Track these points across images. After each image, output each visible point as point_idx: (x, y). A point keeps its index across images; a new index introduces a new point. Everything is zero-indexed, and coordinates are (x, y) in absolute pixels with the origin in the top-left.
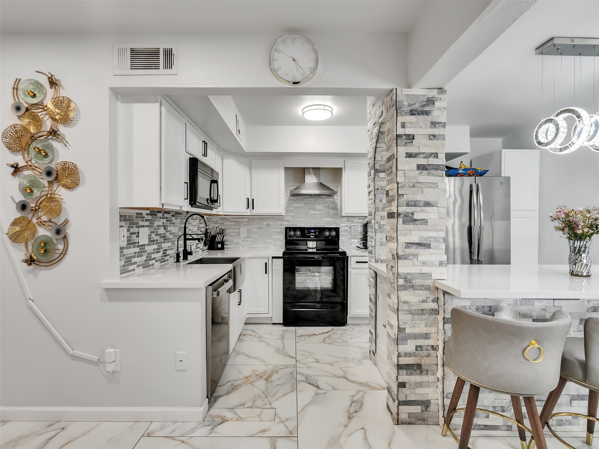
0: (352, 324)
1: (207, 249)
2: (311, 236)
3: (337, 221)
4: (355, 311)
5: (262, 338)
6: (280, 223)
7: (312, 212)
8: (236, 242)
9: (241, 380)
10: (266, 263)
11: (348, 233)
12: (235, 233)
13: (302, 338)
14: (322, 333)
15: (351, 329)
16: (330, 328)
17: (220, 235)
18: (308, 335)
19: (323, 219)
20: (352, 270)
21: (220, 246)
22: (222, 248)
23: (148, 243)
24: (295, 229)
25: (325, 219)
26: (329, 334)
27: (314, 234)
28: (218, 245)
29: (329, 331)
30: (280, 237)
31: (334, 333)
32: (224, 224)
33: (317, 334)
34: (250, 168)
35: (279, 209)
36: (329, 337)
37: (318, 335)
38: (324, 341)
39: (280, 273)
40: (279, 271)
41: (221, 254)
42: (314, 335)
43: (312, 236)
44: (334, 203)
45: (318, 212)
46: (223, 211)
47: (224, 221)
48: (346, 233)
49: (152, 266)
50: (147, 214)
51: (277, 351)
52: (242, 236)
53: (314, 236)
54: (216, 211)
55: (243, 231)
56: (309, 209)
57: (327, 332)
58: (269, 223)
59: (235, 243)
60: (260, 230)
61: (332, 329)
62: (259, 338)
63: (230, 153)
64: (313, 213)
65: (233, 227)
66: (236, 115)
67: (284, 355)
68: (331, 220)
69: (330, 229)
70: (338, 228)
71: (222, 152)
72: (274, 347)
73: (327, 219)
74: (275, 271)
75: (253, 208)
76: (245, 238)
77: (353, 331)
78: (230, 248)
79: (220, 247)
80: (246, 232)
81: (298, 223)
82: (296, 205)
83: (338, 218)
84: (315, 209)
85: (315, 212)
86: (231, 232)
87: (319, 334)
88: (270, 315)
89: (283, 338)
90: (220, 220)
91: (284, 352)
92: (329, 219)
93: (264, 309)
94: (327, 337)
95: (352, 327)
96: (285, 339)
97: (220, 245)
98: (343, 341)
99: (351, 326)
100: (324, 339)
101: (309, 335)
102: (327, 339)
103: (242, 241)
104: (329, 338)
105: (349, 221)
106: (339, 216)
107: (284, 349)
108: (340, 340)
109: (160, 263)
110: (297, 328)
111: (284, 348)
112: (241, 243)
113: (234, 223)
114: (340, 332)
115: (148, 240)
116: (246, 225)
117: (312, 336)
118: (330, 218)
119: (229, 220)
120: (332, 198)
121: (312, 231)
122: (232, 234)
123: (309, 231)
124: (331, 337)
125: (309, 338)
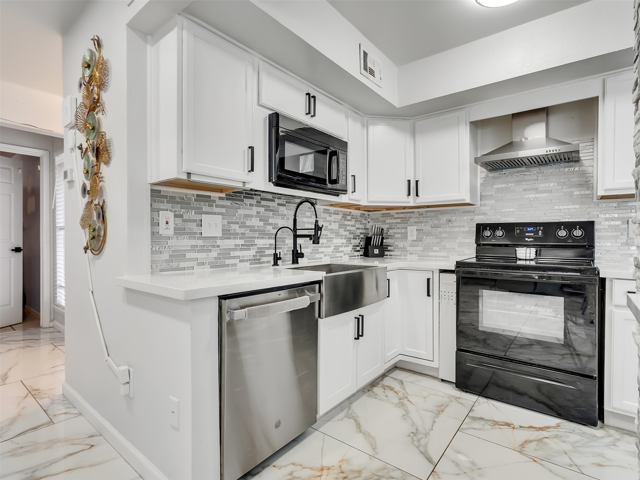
0: (618, 429)
1: (361, 255)
2: (526, 239)
3: (589, 210)
4: (624, 402)
5: (405, 401)
6: (469, 218)
7: (532, 196)
8: (402, 247)
9: (311, 469)
10: (428, 280)
11: (619, 234)
12: (400, 235)
13: (476, 425)
14: (529, 427)
15: (608, 440)
16: (553, 421)
17: (378, 236)
18: (494, 421)
19: (556, 207)
20: (614, 310)
21: (376, 251)
22: (381, 255)
23: (221, 236)
24: (494, 227)
25: (561, 207)
26: (544, 434)
27: (532, 234)
28: (375, 250)
29: (548, 427)
30: (468, 241)
31: (556, 436)
32: (387, 222)
33: (517, 425)
34: (413, 134)
35: (459, 193)
36: (540, 440)
37: (517, 428)
38: (521, 449)
39: (452, 298)
40: (450, 294)
41: (378, 262)
42: (508, 425)
43: (529, 237)
44: (583, 174)
45: (544, 195)
46: (368, 201)
47: (387, 218)
48: (615, 234)
49: (231, 267)
50: (220, 198)
51: (412, 435)
52: (410, 238)
53: (532, 238)
54: (349, 199)
55: (412, 232)
56: (525, 190)
57: (541, 429)
58: (450, 218)
59: (400, 248)
60: (437, 230)
61: (558, 425)
62: (400, 400)
63: (380, 115)
64: (534, 196)
65: (398, 226)
66: (360, 44)
67: (418, 448)
68: (574, 208)
69: (570, 226)
70: (592, 223)
71: (366, 116)
72: (413, 424)
73: (565, 207)
74: (445, 294)
75: (417, 195)
76: (414, 241)
77: (613, 447)
78: (394, 255)
79: (378, 253)
80: (415, 233)
81: (502, 217)
82: (499, 186)
83: (594, 203)
84: (537, 191)
85: (538, 195)
86: (395, 233)
87: (521, 427)
88: (435, 365)
89: (440, 410)
90: (382, 217)
91: (423, 442)
92: (571, 207)
93: (426, 353)
94: (535, 441)
95: (617, 435)
96: (442, 416)
97: (378, 250)
98: (571, 465)
99: (612, 432)
100: (526, 442)
101: (496, 423)
102: (533, 445)
103: (410, 246)
104: (537, 445)
105: (622, 208)
106: (595, 200)
107: (426, 435)
108: (565, 460)
109: (250, 264)
110: (482, 400)
111: (429, 433)
112: (409, 248)
113: (399, 221)
114: (573, 438)
115: (221, 232)
116: (415, 222)
117: (501, 426)
118: (574, 204)
119: (393, 216)
120: (577, 164)
121: (529, 229)
122: (396, 236)
123: (523, 229)
124: (546, 444)
125: (493, 429)
